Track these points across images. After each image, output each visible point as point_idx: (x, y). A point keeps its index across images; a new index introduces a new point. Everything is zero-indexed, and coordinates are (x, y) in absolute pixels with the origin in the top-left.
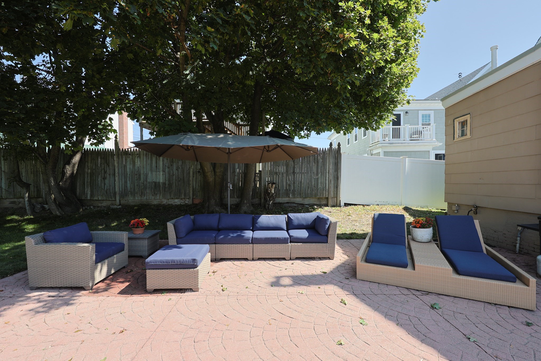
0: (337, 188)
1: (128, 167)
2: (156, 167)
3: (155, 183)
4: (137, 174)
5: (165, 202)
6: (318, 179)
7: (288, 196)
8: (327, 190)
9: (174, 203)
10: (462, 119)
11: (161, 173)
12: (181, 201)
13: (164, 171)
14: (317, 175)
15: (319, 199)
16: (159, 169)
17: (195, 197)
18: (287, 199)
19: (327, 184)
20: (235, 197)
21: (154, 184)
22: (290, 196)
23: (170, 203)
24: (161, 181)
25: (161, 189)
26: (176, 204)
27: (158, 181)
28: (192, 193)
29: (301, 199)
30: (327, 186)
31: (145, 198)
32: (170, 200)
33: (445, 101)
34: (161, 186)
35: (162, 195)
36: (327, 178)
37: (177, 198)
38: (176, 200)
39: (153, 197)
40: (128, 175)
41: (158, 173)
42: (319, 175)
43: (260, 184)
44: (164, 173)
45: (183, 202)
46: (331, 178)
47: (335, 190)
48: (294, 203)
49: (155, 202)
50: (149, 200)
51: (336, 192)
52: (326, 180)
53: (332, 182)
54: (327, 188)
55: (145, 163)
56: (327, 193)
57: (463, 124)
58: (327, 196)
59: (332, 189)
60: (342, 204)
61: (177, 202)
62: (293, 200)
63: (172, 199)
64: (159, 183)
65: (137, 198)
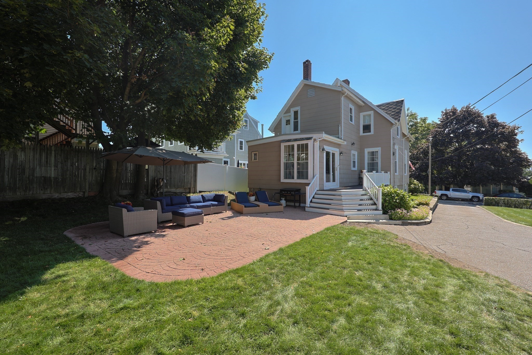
0: (195, 181)
1: (6, 160)
2: (47, 162)
3: (45, 178)
4: (19, 169)
5: (56, 195)
6: (185, 176)
7: (167, 187)
8: (190, 183)
9: (67, 196)
10: (255, 153)
11: (53, 168)
12: (75, 194)
13: (56, 166)
14: (185, 173)
15: (185, 189)
16: (50, 164)
17: (90, 190)
18: (166, 189)
19: (190, 179)
20: (128, 189)
21: (43, 178)
22: (168, 187)
23: (62, 197)
24: (53, 176)
25: (53, 184)
26: (69, 197)
27: (48, 176)
28: (88, 186)
29: (175, 189)
30: (190, 181)
31: (31, 192)
32: (62, 194)
33: (248, 143)
34: (53, 180)
35: (53, 189)
36: (190, 176)
37: (71, 192)
38: (70, 194)
39: (42, 192)
40: (6, 169)
41: (49, 168)
42: (186, 174)
43: (148, 179)
44: (57, 168)
45: (77, 195)
46: (192, 175)
47: (194, 183)
48: (170, 192)
49: (44, 197)
50: (36, 195)
51: (194, 184)
52: (189, 177)
53: (193, 178)
54: (190, 182)
55: (31, 157)
56: (190, 185)
57: (255, 154)
58: (190, 187)
59: (192, 183)
60: (198, 192)
61: (71, 195)
62: (170, 190)
63: (66, 192)
64: (50, 177)
65: (18, 194)
